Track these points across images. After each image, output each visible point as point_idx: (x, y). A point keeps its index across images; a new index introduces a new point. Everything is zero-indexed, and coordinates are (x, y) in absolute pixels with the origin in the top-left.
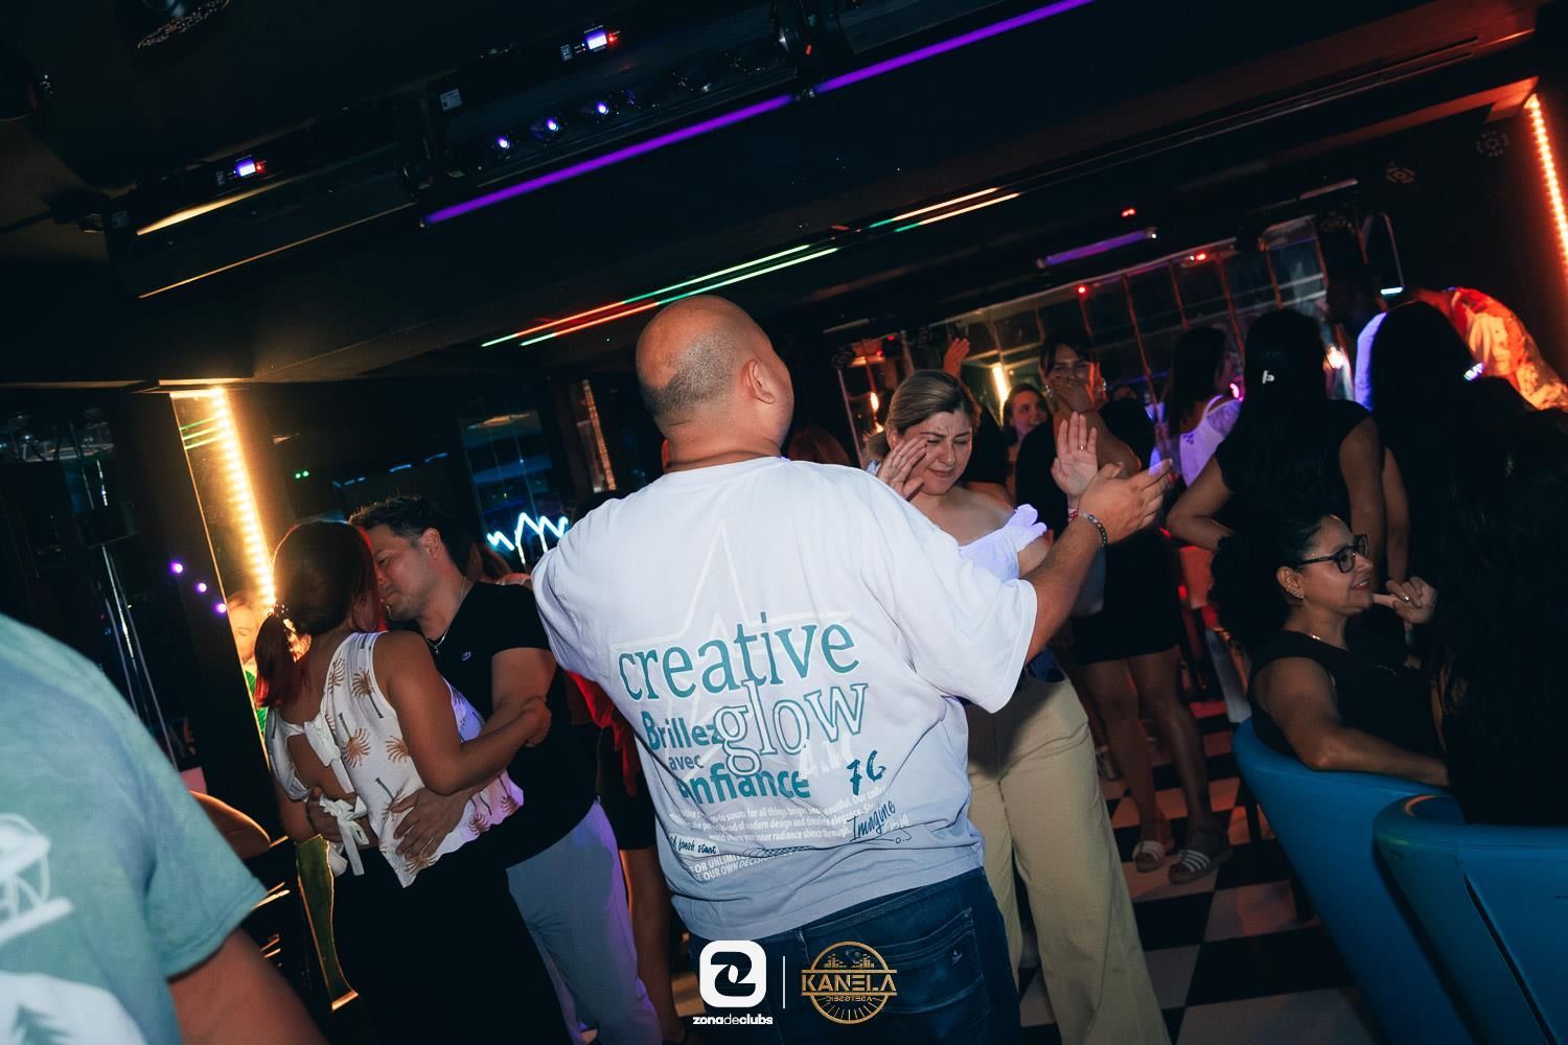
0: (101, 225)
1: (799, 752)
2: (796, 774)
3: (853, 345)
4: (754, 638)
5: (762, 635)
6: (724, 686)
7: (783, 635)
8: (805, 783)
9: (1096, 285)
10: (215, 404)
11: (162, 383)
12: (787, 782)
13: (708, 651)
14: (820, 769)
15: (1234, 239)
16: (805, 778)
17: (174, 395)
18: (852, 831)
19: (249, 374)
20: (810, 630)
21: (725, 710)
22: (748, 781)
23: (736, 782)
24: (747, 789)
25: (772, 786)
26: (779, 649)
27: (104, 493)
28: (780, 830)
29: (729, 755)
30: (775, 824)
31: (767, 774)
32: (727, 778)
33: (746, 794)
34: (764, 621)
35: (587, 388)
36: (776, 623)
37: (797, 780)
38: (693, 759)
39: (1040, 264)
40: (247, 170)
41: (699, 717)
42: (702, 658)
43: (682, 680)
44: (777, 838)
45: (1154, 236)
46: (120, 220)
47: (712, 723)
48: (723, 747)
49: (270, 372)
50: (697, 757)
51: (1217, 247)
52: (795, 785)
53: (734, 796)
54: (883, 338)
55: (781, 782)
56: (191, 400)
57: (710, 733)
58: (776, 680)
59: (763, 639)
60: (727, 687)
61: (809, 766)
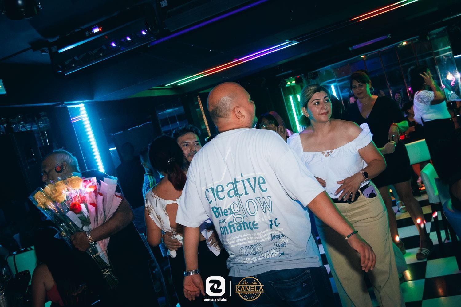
0: (48, 51)
1: (255, 215)
2: (254, 222)
3: (286, 80)
4: (239, 182)
5: (241, 181)
6: (234, 196)
7: (248, 180)
8: (257, 224)
9: (369, 55)
10: (81, 109)
11: (65, 103)
12: (251, 225)
13: (229, 185)
14: (261, 220)
15: (418, 37)
16: (257, 223)
17: (68, 107)
18: (271, 238)
19: (92, 98)
20: (255, 178)
21: (234, 203)
22: (240, 226)
23: (236, 226)
24: (239, 228)
25: (247, 226)
26: (247, 184)
27: (47, 140)
28: (250, 240)
29: (234, 218)
30: (248, 238)
31: (246, 223)
32: (233, 226)
33: (239, 230)
34: (242, 176)
35: (199, 98)
36: (245, 176)
37: (254, 224)
38: (224, 220)
39: (350, 49)
40: (96, 30)
41: (226, 206)
42: (228, 187)
43: (221, 195)
44: (250, 243)
45: (390, 37)
46: (54, 49)
47: (230, 208)
48: (233, 215)
49: (100, 97)
50: (225, 219)
51: (411, 39)
52: (254, 225)
53: (235, 231)
54: (296, 77)
55: (249, 225)
56: (74, 108)
57: (229, 211)
58: (246, 194)
59: (242, 182)
60: (235, 195)
61: (258, 219)
